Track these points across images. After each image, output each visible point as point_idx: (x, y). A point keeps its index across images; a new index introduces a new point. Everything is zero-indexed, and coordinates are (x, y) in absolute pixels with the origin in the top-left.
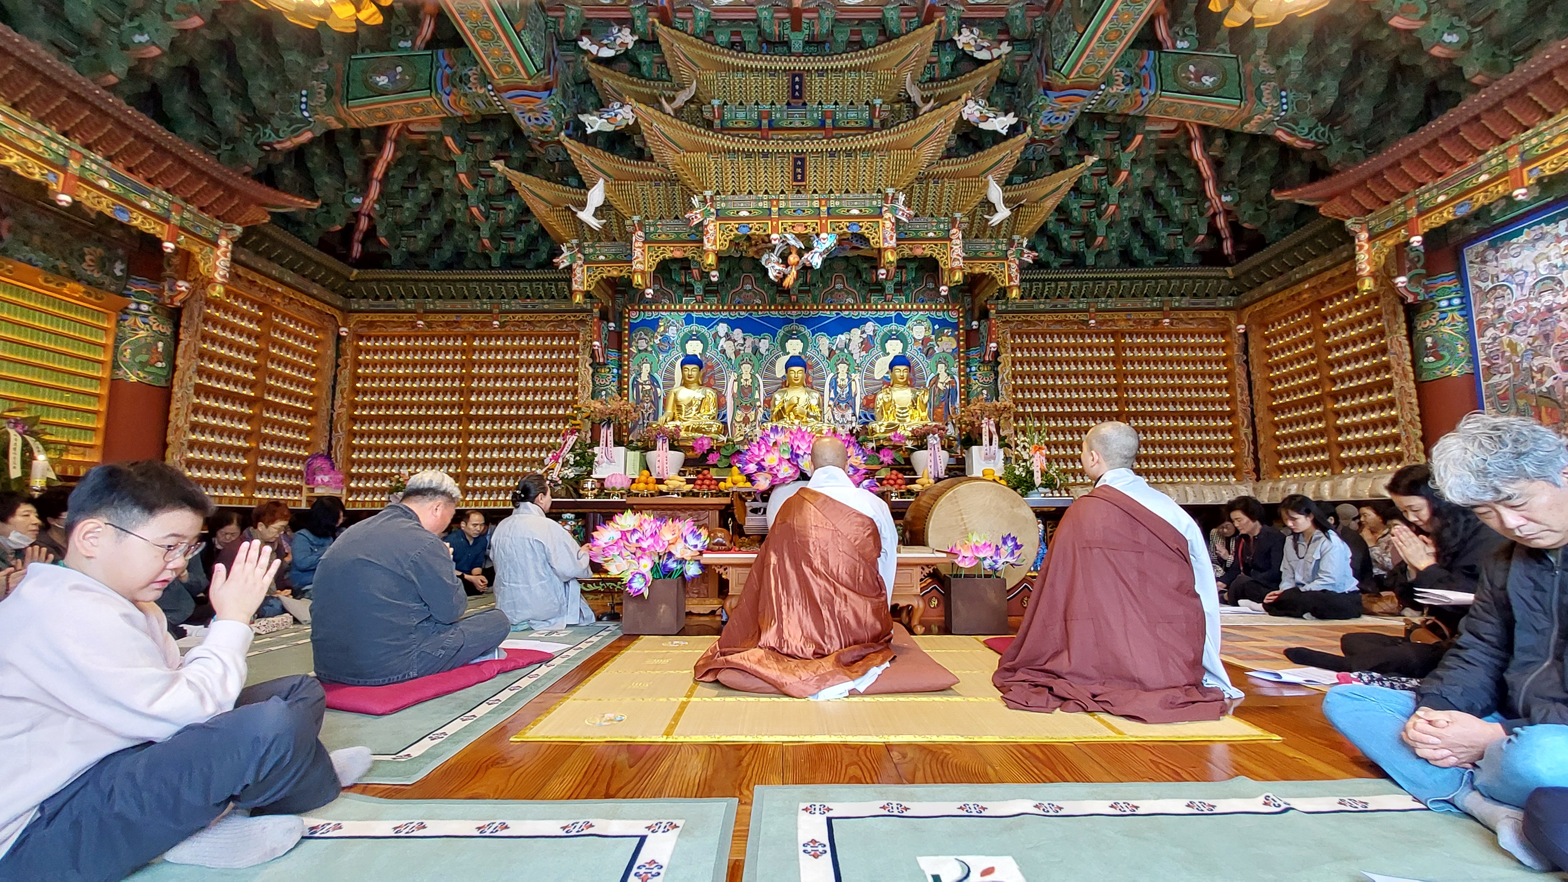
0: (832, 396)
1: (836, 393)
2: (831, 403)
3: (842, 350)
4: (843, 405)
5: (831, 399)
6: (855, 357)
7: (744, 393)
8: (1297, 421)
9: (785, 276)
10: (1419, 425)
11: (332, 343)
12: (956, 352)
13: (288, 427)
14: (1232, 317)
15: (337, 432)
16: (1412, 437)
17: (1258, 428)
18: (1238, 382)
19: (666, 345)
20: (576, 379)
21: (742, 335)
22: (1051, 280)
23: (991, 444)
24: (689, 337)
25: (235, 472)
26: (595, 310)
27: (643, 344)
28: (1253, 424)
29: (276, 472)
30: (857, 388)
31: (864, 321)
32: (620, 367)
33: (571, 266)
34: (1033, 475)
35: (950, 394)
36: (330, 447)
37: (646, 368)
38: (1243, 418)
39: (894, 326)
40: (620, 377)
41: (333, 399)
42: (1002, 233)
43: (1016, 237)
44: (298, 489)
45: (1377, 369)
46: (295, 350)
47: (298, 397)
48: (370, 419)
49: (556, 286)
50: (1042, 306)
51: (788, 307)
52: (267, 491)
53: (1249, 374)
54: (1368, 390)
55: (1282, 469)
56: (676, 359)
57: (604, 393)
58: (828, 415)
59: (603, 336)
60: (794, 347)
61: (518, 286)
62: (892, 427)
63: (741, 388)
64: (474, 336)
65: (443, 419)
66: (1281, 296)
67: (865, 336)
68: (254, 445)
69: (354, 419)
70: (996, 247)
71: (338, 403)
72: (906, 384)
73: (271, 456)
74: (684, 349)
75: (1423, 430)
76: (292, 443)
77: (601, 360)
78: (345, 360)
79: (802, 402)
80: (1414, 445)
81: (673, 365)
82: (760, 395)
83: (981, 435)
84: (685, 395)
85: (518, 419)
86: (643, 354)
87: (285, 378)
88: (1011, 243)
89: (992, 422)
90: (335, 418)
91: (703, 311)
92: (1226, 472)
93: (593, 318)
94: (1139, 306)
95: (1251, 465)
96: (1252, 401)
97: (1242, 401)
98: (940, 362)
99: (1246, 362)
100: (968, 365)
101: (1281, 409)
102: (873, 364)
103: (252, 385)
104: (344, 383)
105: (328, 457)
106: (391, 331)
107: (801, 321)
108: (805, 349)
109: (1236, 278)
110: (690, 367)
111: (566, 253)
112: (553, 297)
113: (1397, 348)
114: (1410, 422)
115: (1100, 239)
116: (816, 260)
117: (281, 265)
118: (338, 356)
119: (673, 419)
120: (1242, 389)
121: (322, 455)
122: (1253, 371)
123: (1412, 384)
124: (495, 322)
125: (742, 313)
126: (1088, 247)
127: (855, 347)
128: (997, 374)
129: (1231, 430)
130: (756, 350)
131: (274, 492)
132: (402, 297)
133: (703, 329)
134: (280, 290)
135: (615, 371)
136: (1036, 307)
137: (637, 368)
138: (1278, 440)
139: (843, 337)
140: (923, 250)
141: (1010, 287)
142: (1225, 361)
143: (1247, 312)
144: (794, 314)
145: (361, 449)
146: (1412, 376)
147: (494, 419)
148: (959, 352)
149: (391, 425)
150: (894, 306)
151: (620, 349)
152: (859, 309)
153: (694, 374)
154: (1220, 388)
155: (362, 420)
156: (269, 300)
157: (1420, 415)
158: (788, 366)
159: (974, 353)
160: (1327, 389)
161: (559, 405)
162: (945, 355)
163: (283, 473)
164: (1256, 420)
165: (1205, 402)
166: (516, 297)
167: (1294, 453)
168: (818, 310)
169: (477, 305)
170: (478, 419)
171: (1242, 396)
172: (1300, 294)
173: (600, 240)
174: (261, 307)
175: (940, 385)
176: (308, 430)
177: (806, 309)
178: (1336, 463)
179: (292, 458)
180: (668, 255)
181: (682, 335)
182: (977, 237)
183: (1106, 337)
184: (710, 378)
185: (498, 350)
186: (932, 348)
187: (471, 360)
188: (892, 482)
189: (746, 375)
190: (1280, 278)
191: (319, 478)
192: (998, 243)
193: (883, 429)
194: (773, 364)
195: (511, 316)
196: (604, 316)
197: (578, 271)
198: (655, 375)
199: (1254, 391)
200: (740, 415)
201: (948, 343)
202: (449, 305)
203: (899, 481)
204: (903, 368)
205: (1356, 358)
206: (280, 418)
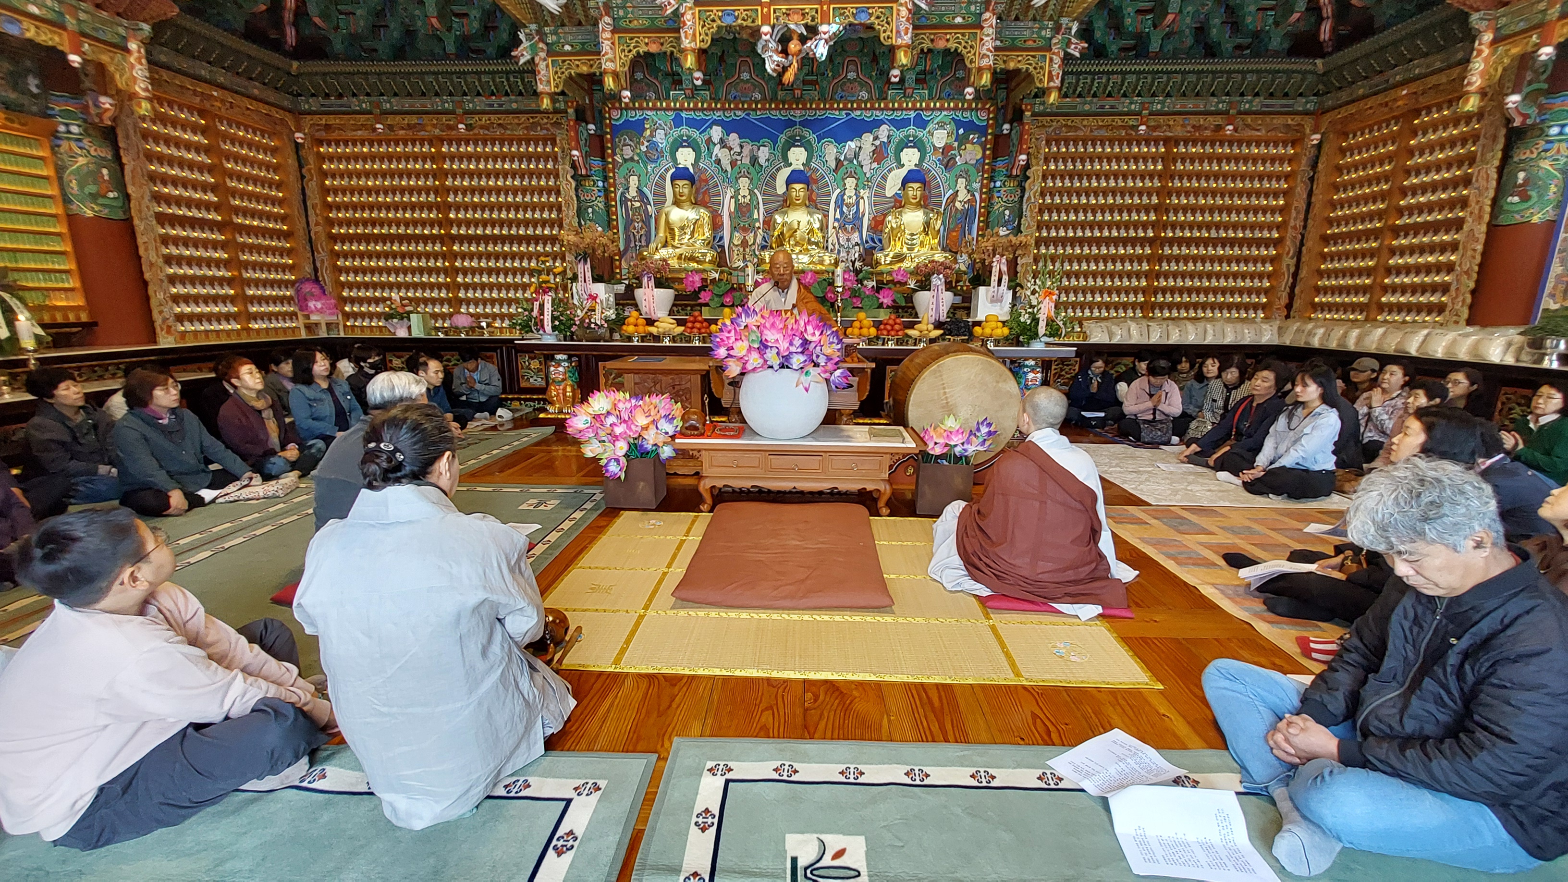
0: (838, 216)
1: (842, 213)
2: (836, 224)
3: (852, 162)
4: (849, 227)
5: (836, 220)
6: (866, 169)
7: (742, 213)
8: (1347, 255)
9: (785, 69)
10: (1475, 276)
11: (290, 150)
12: (981, 163)
13: (267, 250)
14: (1308, 123)
15: (319, 253)
16: (1463, 289)
17: (1303, 259)
18: (1296, 204)
19: (653, 155)
20: (558, 193)
21: (738, 141)
22: (1103, 72)
23: (999, 284)
24: (678, 144)
25: (224, 303)
26: (571, 111)
27: (628, 152)
28: (1299, 254)
29: (267, 300)
30: (865, 206)
31: (878, 124)
32: (605, 179)
33: (533, 59)
34: (1038, 323)
35: (968, 214)
36: (316, 270)
37: (634, 181)
38: (1290, 247)
39: (912, 130)
40: (606, 191)
41: (307, 216)
42: (1048, 14)
43: (1064, 21)
44: (292, 316)
45: (1452, 204)
46: (253, 162)
47: (269, 216)
48: (351, 239)
49: (523, 80)
50: (1087, 107)
51: (790, 105)
52: (262, 319)
53: (1310, 194)
54: (1435, 227)
55: (1316, 307)
56: (667, 170)
57: (590, 210)
58: (832, 239)
59: (582, 143)
60: (798, 157)
61: (480, 80)
62: (899, 258)
63: (739, 206)
64: (441, 141)
65: (425, 239)
66: (1370, 102)
67: (877, 143)
68: (236, 273)
69: (334, 239)
70: (1038, 33)
71: (312, 219)
72: (919, 206)
73: (257, 283)
74: (674, 159)
75: (1477, 282)
76: (276, 267)
77: (584, 172)
78: (309, 170)
79: (804, 227)
80: (1461, 298)
81: (663, 178)
82: (759, 215)
83: (991, 272)
84: (677, 215)
85: (503, 239)
86: (630, 165)
87: (251, 196)
88: (1057, 29)
89: (1004, 260)
90: (313, 237)
91: (695, 109)
92: (1256, 307)
93: (569, 120)
94: (1202, 108)
95: (1284, 300)
96: (1305, 227)
97: (1295, 228)
98: (961, 176)
99: (1312, 179)
100: (992, 179)
101: (1335, 239)
102: (884, 178)
103: (217, 208)
104: (314, 198)
105: (317, 280)
106: (350, 134)
107: (805, 124)
108: (809, 159)
109: (1324, 74)
110: (681, 183)
111: (526, 44)
112: (521, 94)
113: (1482, 183)
114: (1467, 273)
115: (1170, 17)
116: (821, 51)
117: (209, 63)
118: (301, 167)
119: (665, 245)
120: (1298, 213)
121: (308, 280)
122: (1315, 191)
123: (1484, 228)
124: (461, 126)
125: (739, 113)
126: (1155, 26)
127: (865, 157)
128: (1023, 190)
129: (1273, 260)
130: (754, 160)
131: (270, 320)
132: (354, 95)
133: (695, 134)
134: (215, 94)
135: (600, 184)
136: (1079, 108)
137: (623, 180)
138: (1321, 274)
139: (852, 145)
140: (949, 41)
141: (1049, 88)
142: (1287, 177)
143: (1328, 117)
144: (797, 115)
145: (347, 270)
146: (1487, 218)
147: (477, 239)
148: (984, 164)
149: (372, 245)
150: (914, 105)
151: (603, 158)
152: (873, 108)
153: (686, 191)
154: (1273, 210)
155: (344, 239)
156: (207, 105)
157: (1480, 265)
158: (789, 182)
159: (1000, 164)
160: (1390, 222)
161: (544, 223)
162: (966, 166)
163: (275, 300)
164: (1304, 249)
165: (1253, 227)
166: (479, 94)
167: (1333, 290)
168: (825, 109)
169: (437, 103)
170: (461, 239)
171: (1295, 221)
172: (1395, 100)
173: (563, 25)
174: (202, 113)
175: (958, 205)
176: (289, 252)
177: (811, 108)
178: (1374, 306)
179: (280, 284)
180: (642, 49)
181: (671, 140)
182: (1017, 19)
183: (1157, 145)
184: (705, 193)
185: (469, 157)
186: (953, 158)
187: (442, 169)
188: (889, 327)
189: (744, 192)
190: (1377, 79)
191: (311, 304)
192: (1041, 29)
193: (889, 259)
194: (773, 178)
195: (477, 117)
196: (581, 117)
197: (542, 66)
198: (645, 190)
199: (1310, 215)
200: (737, 239)
201: (973, 153)
202: (407, 104)
203: (897, 327)
204: (916, 185)
205: (1434, 187)
206: (256, 242)
